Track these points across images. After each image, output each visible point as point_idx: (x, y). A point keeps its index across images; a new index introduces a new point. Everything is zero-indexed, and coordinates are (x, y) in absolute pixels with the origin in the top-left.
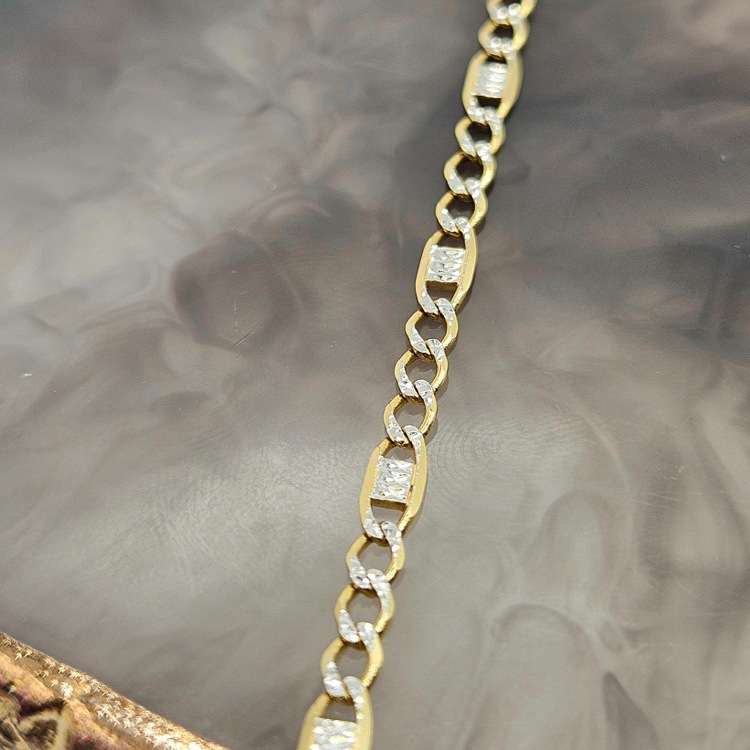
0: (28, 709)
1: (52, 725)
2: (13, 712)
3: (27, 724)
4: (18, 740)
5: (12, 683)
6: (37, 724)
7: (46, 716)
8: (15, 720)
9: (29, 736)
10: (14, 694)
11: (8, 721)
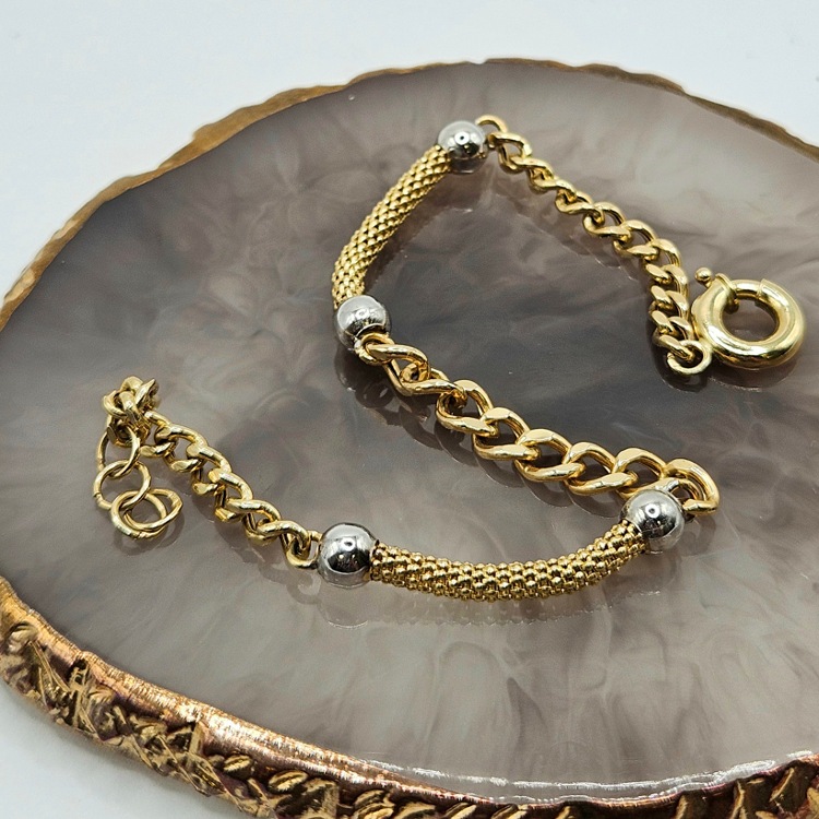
0: (173, 728)
1: (189, 736)
2: (163, 731)
3: (172, 737)
4: (164, 748)
6: (178, 736)
7: (184, 731)
8: (164, 736)
9: (171, 745)
10: (163, 719)
11: (158, 737)
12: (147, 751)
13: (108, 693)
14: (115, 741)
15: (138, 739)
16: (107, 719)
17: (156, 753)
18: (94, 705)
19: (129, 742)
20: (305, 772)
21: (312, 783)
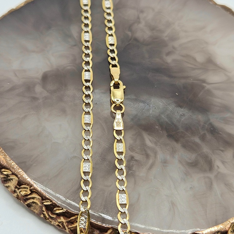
20: (12, 172)
21: (12, 176)
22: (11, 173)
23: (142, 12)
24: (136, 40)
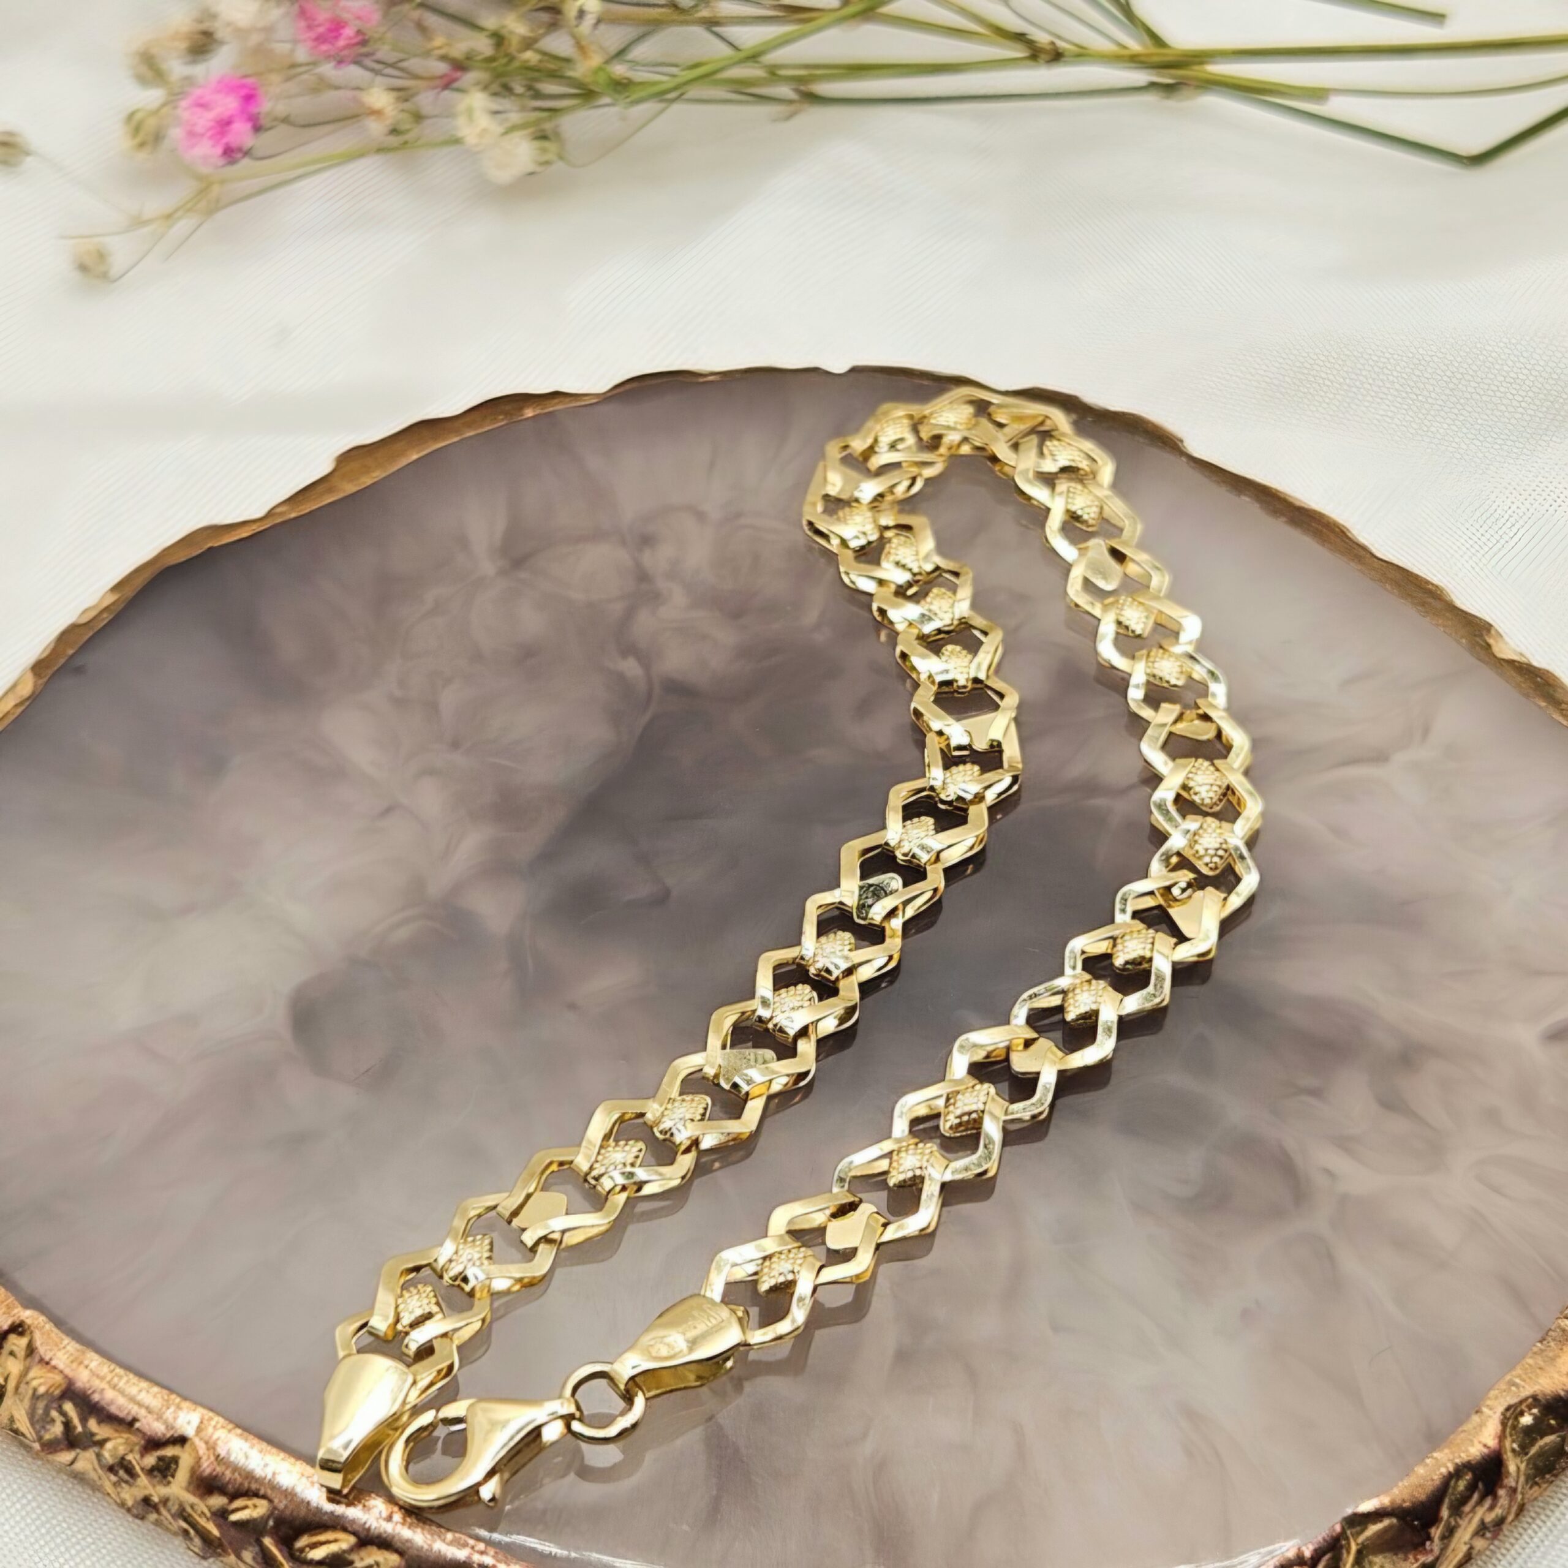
0: (153, 1444)
1: (175, 1460)
2: (137, 1448)
3: (150, 1460)
4: (139, 1476)
5: (135, 1420)
6: (161, 1459)
7: (169, 1452)
8: (138, 1457)
9: (150, 1472)
10: (138, 1429)
11: (130, 1457)
12: (114, 1478)
13: (58, 1378)
14: (66, 1457)
15: (99, 1456)
16: (53, 1421)
17: (126, 1482)
18: (35, 1397)
19: (86, 1461)
20: (354, 1534)
21: (363, 1553)
22: (352, 1540)
23: (647, 541)
24: (676, 688)
